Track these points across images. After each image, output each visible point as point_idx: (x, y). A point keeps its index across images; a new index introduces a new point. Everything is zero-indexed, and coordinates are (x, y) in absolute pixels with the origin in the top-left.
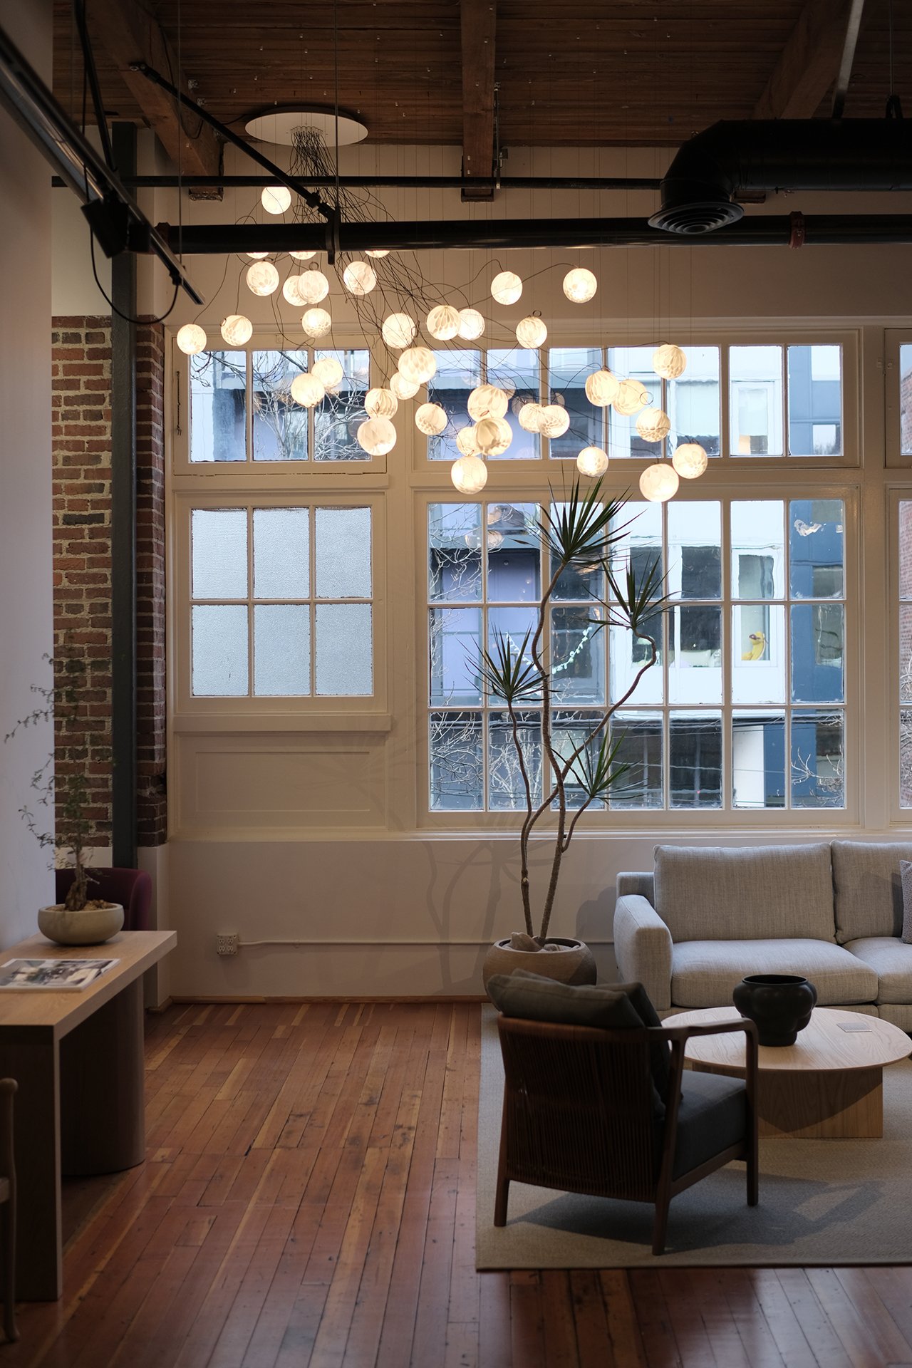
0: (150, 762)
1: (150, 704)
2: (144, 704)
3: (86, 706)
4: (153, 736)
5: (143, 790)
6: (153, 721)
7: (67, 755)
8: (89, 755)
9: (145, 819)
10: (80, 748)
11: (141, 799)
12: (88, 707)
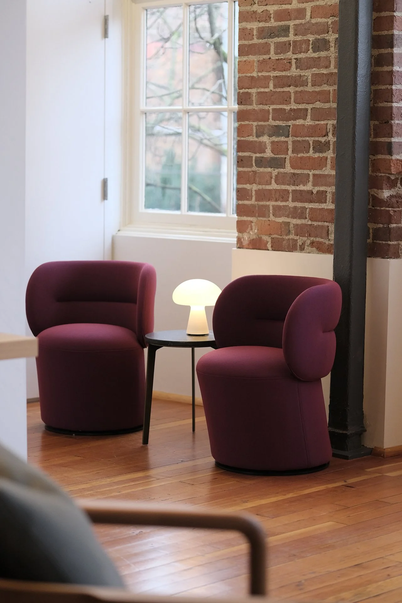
0: (388, 157)
1: (389, 87)
2: (383, 87)
3: (329, 91)
4: (391, 126)
5: (380, 191)
6: (391, 108)
7: (311, 149)
8: (331, 148)
9: (381, 226)
10: (323, 140)
11: (377, 201)
12: (331, 92)
